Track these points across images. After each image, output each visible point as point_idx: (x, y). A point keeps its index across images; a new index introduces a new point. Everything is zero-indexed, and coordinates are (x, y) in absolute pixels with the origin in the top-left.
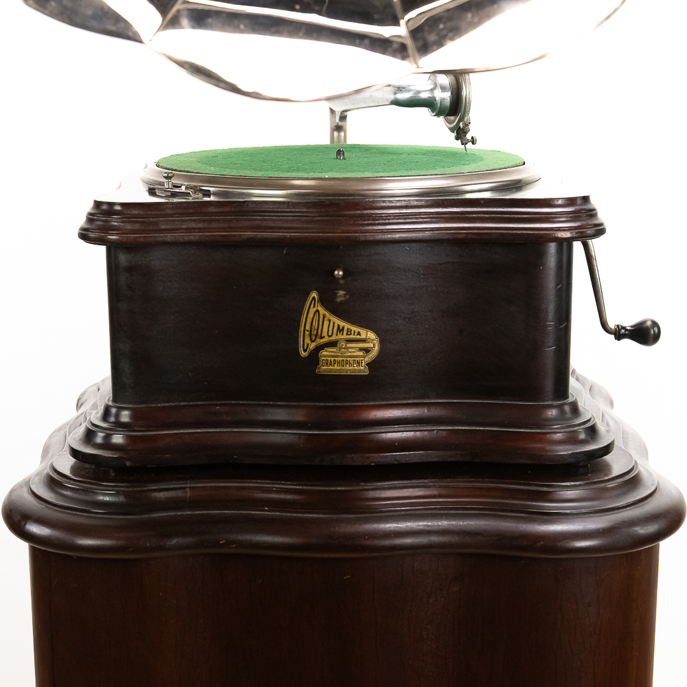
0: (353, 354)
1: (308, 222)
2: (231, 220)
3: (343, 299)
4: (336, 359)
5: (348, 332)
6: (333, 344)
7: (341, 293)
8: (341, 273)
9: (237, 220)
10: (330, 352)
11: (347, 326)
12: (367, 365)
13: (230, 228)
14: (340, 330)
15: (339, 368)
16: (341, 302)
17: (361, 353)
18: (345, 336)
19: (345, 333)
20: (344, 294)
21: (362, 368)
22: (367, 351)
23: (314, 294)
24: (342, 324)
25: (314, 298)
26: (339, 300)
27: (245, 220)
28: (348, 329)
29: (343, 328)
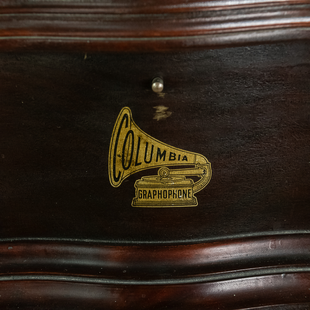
0: (178, 183)
1: (114, 21)
2: (10, 20)
3: (164, 116)
4: (157, 189)
5: (170, 156)
6: (153, 172)
7: (162, 108)
8: (161, 85)
9: (18, 19)
10: (147, 181)
11: (168, 149)
12: (195, 195)
13: (9, 30)
14: (161, 155)
15: (160, 200)
16: (162, 121)
17: (188, 182)
18: (167, 162)
19: (167, 157)
20: (165, 111)
21: (190, 199)
22: (196, 178)
23: (126, 111)
24: (163, 147)
25: (126, 116)
26: (158, 117)
27: (29, 18)
28: (171, 153)
29: (165, 152)
